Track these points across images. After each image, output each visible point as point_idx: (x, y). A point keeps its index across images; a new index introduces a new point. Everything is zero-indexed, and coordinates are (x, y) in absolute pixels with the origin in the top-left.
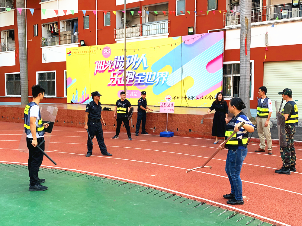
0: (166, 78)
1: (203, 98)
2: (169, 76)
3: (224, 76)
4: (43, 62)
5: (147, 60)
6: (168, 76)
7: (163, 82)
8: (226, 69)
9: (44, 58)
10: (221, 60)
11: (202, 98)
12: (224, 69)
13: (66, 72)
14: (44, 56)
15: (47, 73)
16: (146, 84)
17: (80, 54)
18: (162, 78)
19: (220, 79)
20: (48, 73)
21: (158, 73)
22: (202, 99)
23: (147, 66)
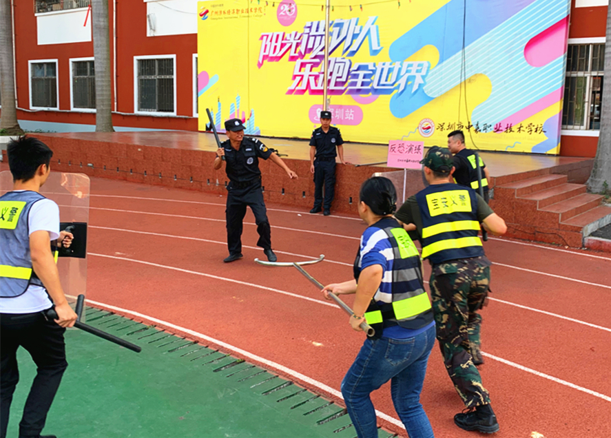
0: (423, 77)
1: (513, 129)
2: (429, 74)
3: (569, 75)
4: (149, 34)
5: (380, 32)
6: (428, 71)
7: (415, 87)
8: (574, 57)
9: (151, 26)
10: (562, 33)
11: (509, 128)
12: (569, 56)
13: (197, 58)
14: (149, 21)
15: (157, 59)
16: (376, 91)
17: (227, 15)
18: (414, 77)
19: (558, 83)
20: (159, 60)
21: (405, 64)
22: (509, 131)
23: (379, 46)
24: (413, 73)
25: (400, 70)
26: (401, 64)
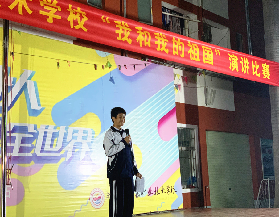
6: (93, 139)
7: (82, 155)
11: (157, 192)
18: (80, 143)
23: (39, 105)
24: (79, 140)
25: (65, 135)
26: (66, 129)
